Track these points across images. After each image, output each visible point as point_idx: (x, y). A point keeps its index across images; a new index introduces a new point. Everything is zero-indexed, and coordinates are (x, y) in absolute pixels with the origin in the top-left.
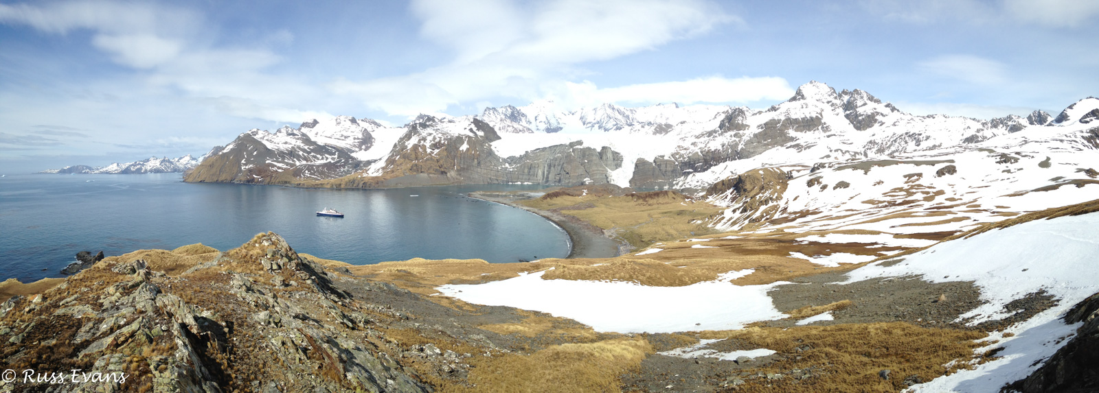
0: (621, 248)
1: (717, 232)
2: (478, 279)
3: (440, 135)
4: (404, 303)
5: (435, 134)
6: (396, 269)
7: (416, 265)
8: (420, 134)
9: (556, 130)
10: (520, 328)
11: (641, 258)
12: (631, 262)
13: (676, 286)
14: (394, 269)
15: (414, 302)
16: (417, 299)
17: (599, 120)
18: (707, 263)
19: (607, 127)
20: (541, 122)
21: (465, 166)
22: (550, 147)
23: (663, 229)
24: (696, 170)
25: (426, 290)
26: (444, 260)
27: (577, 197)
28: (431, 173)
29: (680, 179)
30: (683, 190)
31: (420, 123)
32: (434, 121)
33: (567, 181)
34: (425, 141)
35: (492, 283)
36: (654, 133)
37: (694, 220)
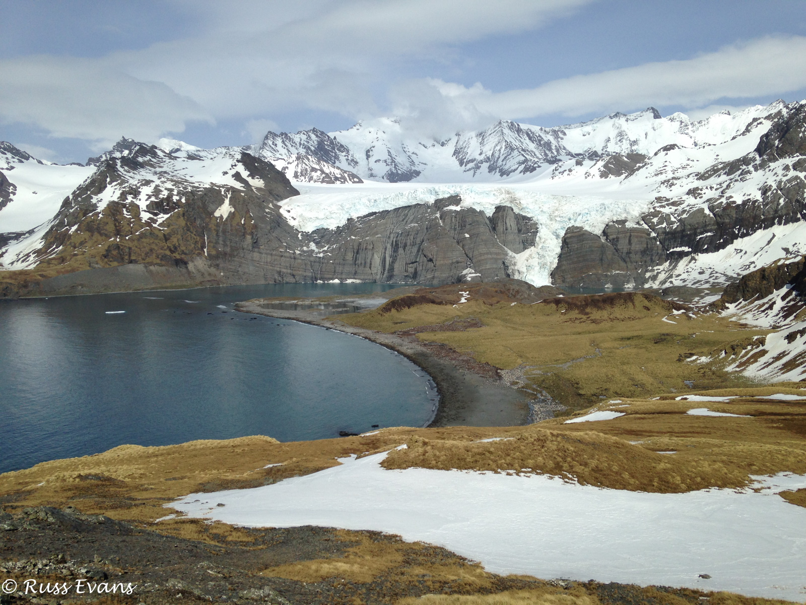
0: (536, 407)
1: (748, 383)
2: (256, 476)
3: (169, 185)
4: (96, 545)
5: (158, 182)
6: (76, 473)
7: (122, 462)
8: (123, 182)
9: (408, 176)
10: (342, 566)
11: (577, 430)
12: (557, 436)
13: (654, 491)
14: (70, 476)
15: (118, 539)
16: (127, 532)
17: (489, 154)
18: (725, 449)
19: (506, 167)
20: (378, 161)
21: (228, 250)
22: (395, 210)
23: (624, 373)
24: (698, 248)
25: (147, 510)
26: (185, 445)
27: (449, 307)
28: (151, 264)
29: (661, 268)
30: (666, 292)
31: (123, 158)
32: (155, 155)
33: (429, 276)
34: (135, 197)
35: (286, 481)
36: (604, 175)
37: (692, 355)
